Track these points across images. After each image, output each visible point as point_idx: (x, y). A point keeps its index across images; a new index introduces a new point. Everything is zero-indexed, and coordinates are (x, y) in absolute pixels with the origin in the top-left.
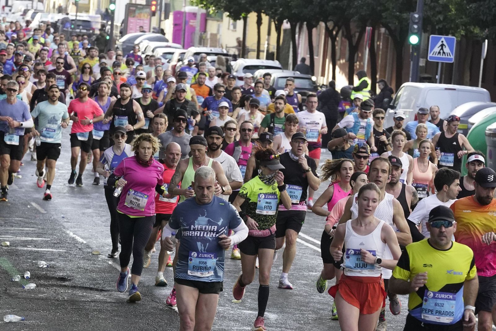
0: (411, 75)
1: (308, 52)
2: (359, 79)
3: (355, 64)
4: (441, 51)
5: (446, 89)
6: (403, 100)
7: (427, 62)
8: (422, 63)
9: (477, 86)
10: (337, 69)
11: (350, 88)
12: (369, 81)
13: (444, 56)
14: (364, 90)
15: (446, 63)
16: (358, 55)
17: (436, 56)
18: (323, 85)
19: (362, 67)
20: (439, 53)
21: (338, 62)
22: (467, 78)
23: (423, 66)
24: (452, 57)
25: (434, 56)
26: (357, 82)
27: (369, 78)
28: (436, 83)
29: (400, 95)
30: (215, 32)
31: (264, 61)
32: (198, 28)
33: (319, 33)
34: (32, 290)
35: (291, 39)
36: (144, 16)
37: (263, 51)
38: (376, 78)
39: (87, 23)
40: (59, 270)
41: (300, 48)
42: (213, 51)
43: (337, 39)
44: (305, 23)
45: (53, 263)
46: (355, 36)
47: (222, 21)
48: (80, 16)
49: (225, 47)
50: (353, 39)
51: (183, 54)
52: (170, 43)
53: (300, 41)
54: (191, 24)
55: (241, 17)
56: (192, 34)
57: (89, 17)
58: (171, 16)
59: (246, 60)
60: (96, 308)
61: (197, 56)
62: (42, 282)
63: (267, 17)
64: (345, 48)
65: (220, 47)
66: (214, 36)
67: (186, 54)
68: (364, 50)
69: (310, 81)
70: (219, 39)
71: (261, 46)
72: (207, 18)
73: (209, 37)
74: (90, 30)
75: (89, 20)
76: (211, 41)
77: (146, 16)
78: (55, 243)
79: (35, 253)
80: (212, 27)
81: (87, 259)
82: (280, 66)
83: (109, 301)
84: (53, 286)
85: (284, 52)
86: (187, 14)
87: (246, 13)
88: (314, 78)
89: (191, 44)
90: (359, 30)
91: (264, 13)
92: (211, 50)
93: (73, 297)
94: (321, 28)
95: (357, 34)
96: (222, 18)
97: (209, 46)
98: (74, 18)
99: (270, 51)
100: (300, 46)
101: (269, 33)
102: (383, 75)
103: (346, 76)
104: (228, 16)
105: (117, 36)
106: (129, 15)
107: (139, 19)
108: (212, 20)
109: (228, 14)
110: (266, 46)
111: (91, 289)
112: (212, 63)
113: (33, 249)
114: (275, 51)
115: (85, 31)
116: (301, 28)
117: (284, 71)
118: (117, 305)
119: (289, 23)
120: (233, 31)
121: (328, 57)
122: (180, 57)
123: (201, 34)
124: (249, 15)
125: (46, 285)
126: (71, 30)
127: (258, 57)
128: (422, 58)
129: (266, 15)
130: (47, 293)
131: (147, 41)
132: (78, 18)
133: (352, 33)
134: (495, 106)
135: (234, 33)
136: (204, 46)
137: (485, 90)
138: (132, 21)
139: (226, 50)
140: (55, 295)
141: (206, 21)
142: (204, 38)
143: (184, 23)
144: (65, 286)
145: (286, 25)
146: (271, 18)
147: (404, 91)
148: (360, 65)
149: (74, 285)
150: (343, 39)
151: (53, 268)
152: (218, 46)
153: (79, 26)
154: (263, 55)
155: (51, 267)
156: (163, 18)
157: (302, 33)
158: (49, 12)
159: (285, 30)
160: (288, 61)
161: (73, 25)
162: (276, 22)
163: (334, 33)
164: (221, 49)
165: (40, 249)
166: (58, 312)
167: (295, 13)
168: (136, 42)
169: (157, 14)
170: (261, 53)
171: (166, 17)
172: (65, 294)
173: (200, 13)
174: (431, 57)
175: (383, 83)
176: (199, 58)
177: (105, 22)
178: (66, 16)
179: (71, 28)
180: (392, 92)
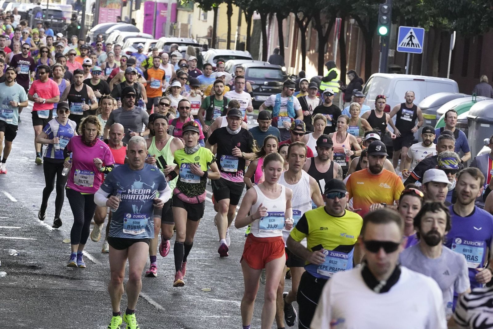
0: (380, 66)
1: (278, 42)
2: (329, 70)
3: (325, 55)
4: (410, 42)
5: (415, 80)
6: (372, 90)
7: (396, 53)
8: (391, 54)
9: (446, 77)
10: (307, 59)
11: (319, 78)
12: (338, 72)
13: (413, 47)
14: (333, 80)
15: (415, 54)
16: (328, 46)
17: (405, 47)
18: (293, 75)
19: (331, 57)
20: (408, 44)
21: (308, 53)
22: (436, 70)
23: (392, 57)
24: (421, 48)
25: (403, 46)
28: (405, 74)
29: (370, 85)
30: (185, 22)
31: (234, 52)
32: (169, 19)
33: (288, 24)
34: (2, 278)
35: (261, 30)
36: (115, 6)
37: (234, 42)
38: (345, 69)
39: (58, 13)
40: (29, 258)
41: (270, 39)
42: (184, 41)
43: (307, 29)
44: (275, 14)
45: (23, 251)
46: (325, 27)
47: (193, 11)
48: (51, 6)
49: (195, 37)
50: (323, 30)
51: (154, 44)
52: (141, 33)
53: (271, 32)
54: (162, 14)
55: (212, 7)
56: (163, 24)
57: (61, 6)
58: (142, 7)
59: (217, 50)
60: (66, 296)
61: (168, 46)
62: (13, 270)
63: (238, 8)
64: (315, 39)
65: (190, 38)
66: (185, 26)
67: (157, 44)
68: (334, 41)
69: (280, 71)
70: (190, 30)
71: (232, 36)
72: (178, 9)
73: (179, 27)
74: (61, 20)
75: (61, 10)
76: (181, 31)
77: (117, 6)
78: (25, 232)
79: (6, 241)
80: (183, 17)
81: (58, 248)
82: (250, 56)
83: (80, 289)
84: (23, 274)
85: (254, 43)
86: (158, 4)
87: (217, 3)
88: (284, 69)
89: (162, 34)
90: (328, 21)
91: (234, 3)
92: (182, 40)
93: (43, 285)
94: (292, 19)
95: (327, 25)
96: (193, 9)
97: (179, 36)
98: (45, 8)
99: (240, 42)
100: (270, 36)
101: (239, 24)
102: (352, 66)
103: (315, 66)
104: (199, 6)
105: (88, 26)
106: (101, 5)
107: (110, 10)
108: (183, 11)
109: (199, 4)
110: (236, 36)
111: (62, 277)
112: (183, 53)
113: (4, 237)
114: (245, 41)
115: (56, 21)
116: (271, 19)
117: (254, 61)
118: (87, 293)
119: (259, 14)
120: (203, 21)
121: (298, 47)
122: (151, 47)
123: (172, 24)
124: (219, 6)
125: (17, 274)
126: (42, 20)
127: (228, 48)
128: (391, 49)
129: (237, 6)
130: (18, 281)
131: (118, 31)
132: (49, 8)
133: (322, 23)
134: (464, 97)
135: (205, 23)
136: (175, 36)
137: (453, 81)
138: (103, 10)
139: (197, 40)
140: (25, 283)
141: (177, 11)
142: (175, 28)
143: (155, 13)
144: (36, 274)
145: (256, 16)
146: (241, 8)
147: (374, 81)
148: (329, 56)
149: (45, 273)
150: (313, 29)
151: (24, 256)
152: (188, 37)
153: (50, 15)
154: (234, 45)
155: (21, 255)
156: (134, 8)
157: (272, 24)
158: (21, 2)
159: (255, 21)
160: (258, 52)
161: (45, 14)
162: (247, 13)
163: (304, 23)
164: (192, 39)
165: (10, 238)
166: (29, 300)
167: (265, 3)
168: (108, 32)
169: (129, 4)
170: (232, 44)
171: (137, 8)
172: (35, 282)
173: (171, 3)
174: (400, 48)
175: (353, 74)
176: (170, 48)
177: (76, 11)
178: (38, 6)
179: (42, 18)
180: (361, 82)
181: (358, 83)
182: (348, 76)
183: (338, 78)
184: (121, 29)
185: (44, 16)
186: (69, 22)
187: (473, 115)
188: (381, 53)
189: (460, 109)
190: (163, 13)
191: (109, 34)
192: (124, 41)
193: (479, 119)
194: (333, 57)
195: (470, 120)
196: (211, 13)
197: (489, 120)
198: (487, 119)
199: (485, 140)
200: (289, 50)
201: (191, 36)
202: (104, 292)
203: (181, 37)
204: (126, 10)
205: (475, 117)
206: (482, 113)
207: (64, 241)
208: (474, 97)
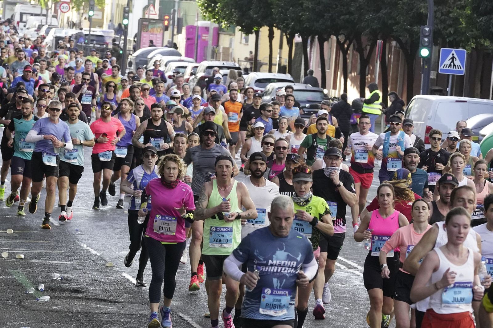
0: (422, 88)
1: (320, 66)
2: (371, 92)
3: (367, 77)
4: (452, 64)
5: (457, 101)
6: (414, 112)
7: (438, 74)
8: (433, 76)
9: (488, 98)
10: (349, 82)
11: (362, 100)
12: (381, 94)
13: (455, 69)
14: (376, 102)
15: (457, 75)
16: (369, 68)
17: (447, 68)
18: (335, 97)
19: (373, 79)
20: (450, 65)
21: (350, 75)
22: (478, 91)
23: (434, 79)
24: (463, 69)
25: (445, 68)
26: (368, 95)
27: (380, 91)
28: (447, 95)
29: (411, 107)
30: (227, 46)
31: (276, 75)
32: (210, 43)
33: (330, 47)
34: (46, 302)
35: (302, 53)
36: (157, 30)
37: (275, 65)
38: (387, 91)
39: (101, 38)
40: (73, 282)
41: (312, 61)
42: (226, 65)
43: (349, 52)
44: (317, 36)
45: (67, 275)
46: (366, 49)
47: (234, 35)
48: (93, 31)
49: (237, 60)
50: (364, 52)
51: (196, 68)
52: (183, 57)
53: (312, 55)
54: (203, 38)
55: (253, 31)
56: (205, 47)
57: (103, 32)
58: (184, 31)
59: (258, 73)
60: (109, 319)
61: (210, 70)
62: (56, 294)
63: (279, 31)
64: (356, 61)
65: (232, 61)
66: (226, 50)
67: (199, 68)
68: (375, 63)
69: (322, 94)
70: (231, 53)
71: (273, 59)
72: (220, 32)
73: (221, 50)
74: (104, 45)
75: (103, 35)
76: (223, 55)
77: (159, 30)
78: (69, 256)
79: (49, 265)
80: (224, 40)
81: (101, 272)
82: (292, 79)
83: (123, 313)
84: (66, 298)
85: (296, 66)
86: (199, 29)
87: (258, 27)
88: (325, 91)
89: (204, 58)
90: (370, 43)
91: (276, 27)
92: (224, 64)
93: (86, 308)
94: (333, 41)
95: (368, 48)
96: (234, 32)
97: (221, 60)
98: (88, 33)
99: (282, 65)
100: (312, 59)
101: (281, 47)
102: (394, 88)
103: (357, 88)
104: (240, 30)
105: (130, 51)
106: (142, 29)
107: (152, 34)
108: (225, 34)
109: (240, 28)
110: (278, 59)
111: (105, 301)
112: (224, 76)
113: (47, 262)
114: (287, 64)
115: (98, 46)
116: (312, 41)
117: (296, 84)
118: (130, 316)
119: (300, 37)
120: (245, 45)
121: (339, 70)
122: (192, 71)
123: (213, 48)
124: (261, 30)
125: (60, 298)
126: (85, 45)
127: (270, 71)
128: (433, 70)
129: (278, 29)
130: (62, 305)
131: (160, 55)
132: (92, 33)
133: (364, 46)
135: (246, 47)
136: (216, 60)
138: (145, 35)
139: (238, 63)
140: (68, 306)
141: (218, 35)
142: (216, 52)
143: (196, 37)
144: (79, 298)
145: (298, 39)
146: (283, 31)
147: (416, 103)
148: (371, 78)
149: (88, 296)
150: (355, 52)
151: (67, 280)
152: (230, 60)
153: (93, 40)
154: (275, 68)
155: (65, 279)
156: (175, 32)
157: (313, 47)
158: (63, 28)
159: (297, 44)
160: (300, 75)
161: (87, 39)
162: (288, 36)
163: (346, 46)
164: (233, 62)
165: (54, 262)
166: (72, 324)
167: (306, 27)
168: (150, 56)
169: (170, 29)
170: (273, 67)
171: (179, 32)
172: (79, 306)
173: (213, 27)
174: (441, 70)
175: (394, 95)
176: (212, 71)
177: (118, 36)
178: (80, 31)
179: (85, 43)
180: (403, 105)
181: (399, 104)
182: (390, 98)
183: (380, 100)
184: (163, 54)
185: (86, 41)
186: (110, 46)
188: (423, 75)
190: (205, 37)
191: (151, 58)
192: (166, 65)
194: (375, 79)
196: (252, 37)
200: (330, 73)
201: (232, 60)
202: (147, 315)
203: (223, 60)
204: (168, 34)
207: (107, 265)
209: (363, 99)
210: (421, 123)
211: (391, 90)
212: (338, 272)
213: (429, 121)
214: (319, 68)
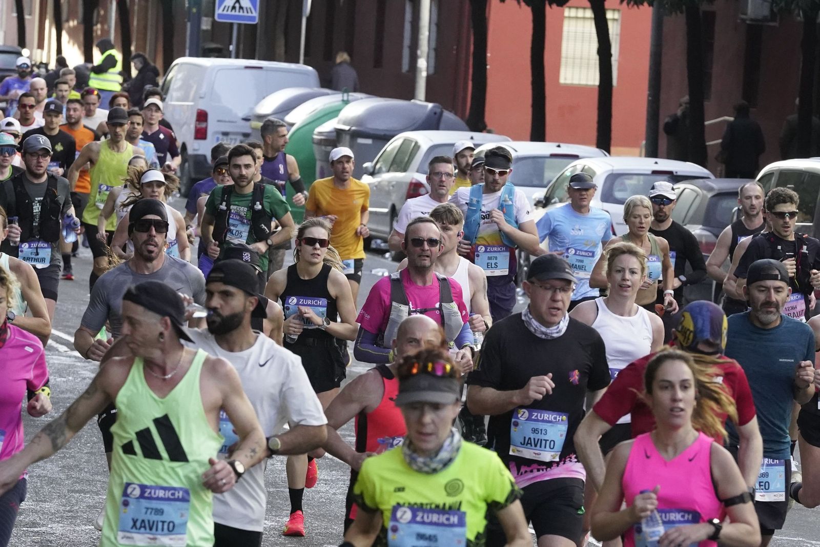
0: (188, 45)
1: (15, 9)
2: (102, 53)
3: (95, 28)
4: (237, 5)
5: (247, 67)
6: (175, 87)
7: (214, 24)
8: (206, 25)
9: (297, 62)
10: (65, 36)
11: (87, 68)
12: (118, 56)
13: (241, 13)
14: (111, 70)
15: (246, 25)
16: (99, 13)
17: (229, 12)
18: (41, 63)
19: (106, 32)
20: (234, 8)
21: (66, 25)
22: (281, 49)
23: (206, 31)
24: (255, 14)
25: (225, 12)
26: (98, 58)
27: (118, 50)
28: (230, 57)
29: (172, 78)
38: (130, 51)
64: (77, 1)
68: (109, 4)
102: (142, 46)
103: (79, 48)
121: (48, 16)
128: (206, 16)
134: (328, 94)
137: (310, 68)
147: (179, 71)
148: (102, 30)
174: (220, 16)
175: (140, 59)
180: (157, 74)
181: (151, 74)
182: (135, 64)
183: (119, 67)
187: (345, 123)
188: (189, 25)
189: (322, 115)
193: (354, 132)
194: (108, 32)
195: (339, 132)
197: (372, 132)
198: (367, 130)
199: (365, 165)
200: (33, 21)
205: (347, 128)
206: (359, 121)
208: (345, 95)
209: (90, 65)
210: (188, 105)
211: (137, 49)
212: (54, 357)
213: (201, 100)
214: (12, 12)
